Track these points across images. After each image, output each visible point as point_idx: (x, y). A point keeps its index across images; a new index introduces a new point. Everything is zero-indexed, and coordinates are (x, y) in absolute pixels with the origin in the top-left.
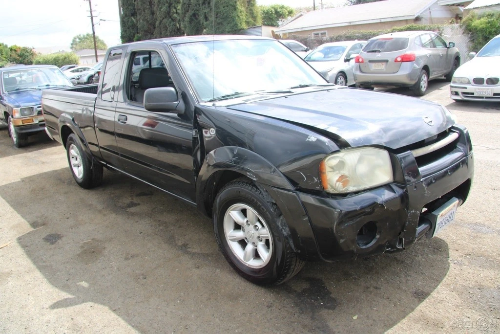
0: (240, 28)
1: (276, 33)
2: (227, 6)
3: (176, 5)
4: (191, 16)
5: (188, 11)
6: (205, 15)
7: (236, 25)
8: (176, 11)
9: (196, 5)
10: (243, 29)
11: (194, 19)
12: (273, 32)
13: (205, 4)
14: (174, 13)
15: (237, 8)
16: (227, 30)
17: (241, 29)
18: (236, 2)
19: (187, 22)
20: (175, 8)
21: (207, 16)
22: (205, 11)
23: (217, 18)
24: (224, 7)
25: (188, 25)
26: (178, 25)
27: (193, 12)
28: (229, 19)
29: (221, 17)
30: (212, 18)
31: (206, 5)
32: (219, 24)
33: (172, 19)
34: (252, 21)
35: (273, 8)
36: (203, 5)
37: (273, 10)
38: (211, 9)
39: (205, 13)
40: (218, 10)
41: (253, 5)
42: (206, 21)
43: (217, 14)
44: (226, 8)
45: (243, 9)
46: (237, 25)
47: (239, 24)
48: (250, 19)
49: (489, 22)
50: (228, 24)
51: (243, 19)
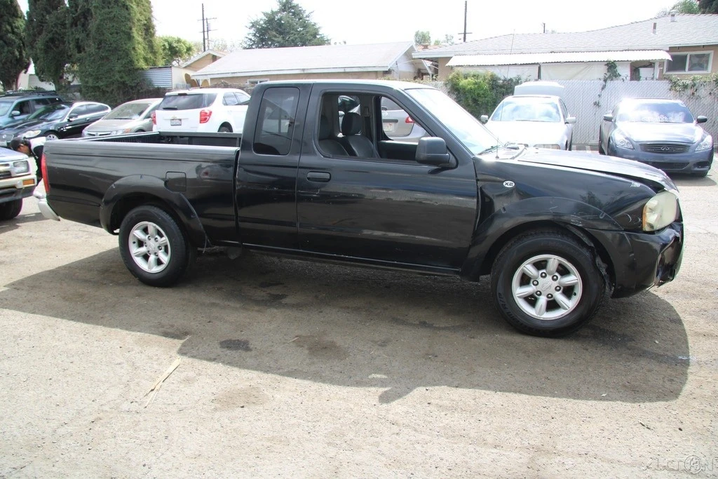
0: (137, 67)
1: (193, 78)
2: (117, 33)
3: (11, 19)
4: (47, 42)
5: (40, 33)
6: (78, 43)
7: (131, 62)
8: (12, 29)
9: (56, 25)
10: (143, 69)
11: (52, 46)
12: (187, 76)
13: (76, 26)
14: (7, 31)
15: (133, 37)
16: (117, 69)
17: (138, 69)
18: (131, 29)
19: (41, 50)
20: (10, 24)
21: (81, 44)
22: (77, 36)
23: (99, 48)
24: (111, 34)
25: (42, 56)
26: (17, 53)
27: (50, 35)
28: (121, 53)
29: (107, 48)
30: (91, 48)
31: (79, 27)
32: (102, 58)
33: (5, 42)
34: (153, 58)
35: (166, 40)
36: (71, 26)
37: (166, 44)
38: (88, 35)
39: (78, 39)
40: (102, 38)
41: (152, 35)
42: (79, 52)
43: (100, 43)
44: (115, 35)
45: (140, 39)
46: (133, 62)
47: (136, 62)
48: (150, 55)
49: (476, 83)
50: (118, 59)
51: (140, 54)
